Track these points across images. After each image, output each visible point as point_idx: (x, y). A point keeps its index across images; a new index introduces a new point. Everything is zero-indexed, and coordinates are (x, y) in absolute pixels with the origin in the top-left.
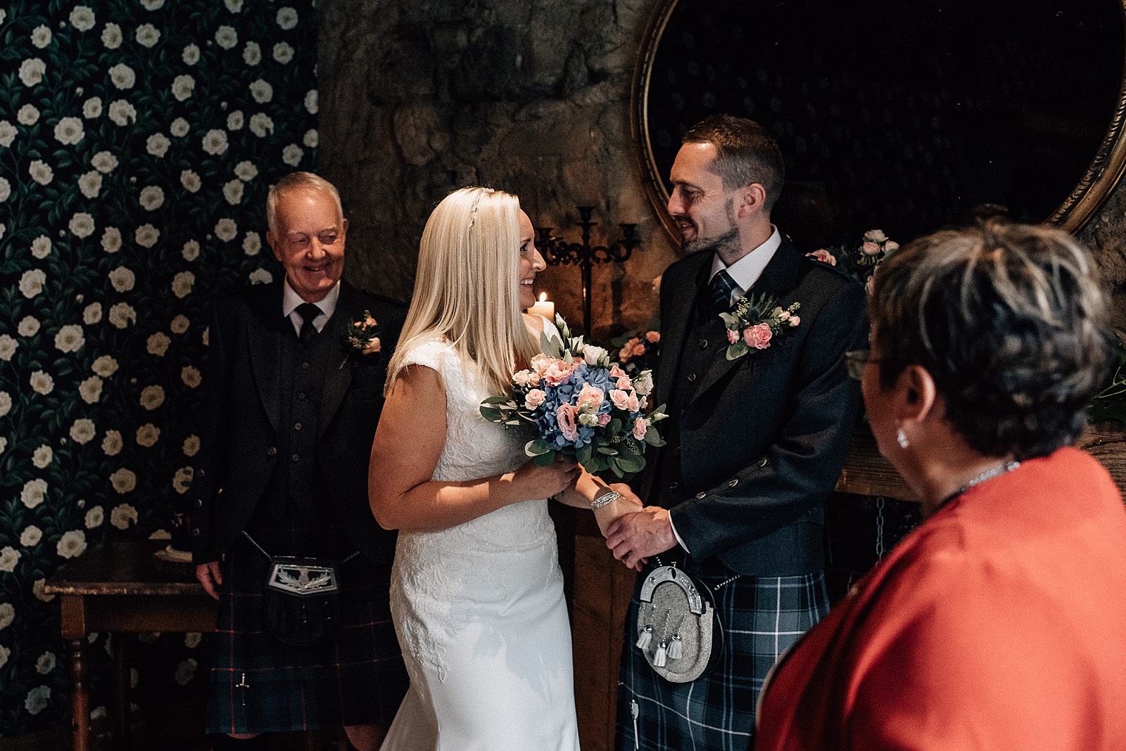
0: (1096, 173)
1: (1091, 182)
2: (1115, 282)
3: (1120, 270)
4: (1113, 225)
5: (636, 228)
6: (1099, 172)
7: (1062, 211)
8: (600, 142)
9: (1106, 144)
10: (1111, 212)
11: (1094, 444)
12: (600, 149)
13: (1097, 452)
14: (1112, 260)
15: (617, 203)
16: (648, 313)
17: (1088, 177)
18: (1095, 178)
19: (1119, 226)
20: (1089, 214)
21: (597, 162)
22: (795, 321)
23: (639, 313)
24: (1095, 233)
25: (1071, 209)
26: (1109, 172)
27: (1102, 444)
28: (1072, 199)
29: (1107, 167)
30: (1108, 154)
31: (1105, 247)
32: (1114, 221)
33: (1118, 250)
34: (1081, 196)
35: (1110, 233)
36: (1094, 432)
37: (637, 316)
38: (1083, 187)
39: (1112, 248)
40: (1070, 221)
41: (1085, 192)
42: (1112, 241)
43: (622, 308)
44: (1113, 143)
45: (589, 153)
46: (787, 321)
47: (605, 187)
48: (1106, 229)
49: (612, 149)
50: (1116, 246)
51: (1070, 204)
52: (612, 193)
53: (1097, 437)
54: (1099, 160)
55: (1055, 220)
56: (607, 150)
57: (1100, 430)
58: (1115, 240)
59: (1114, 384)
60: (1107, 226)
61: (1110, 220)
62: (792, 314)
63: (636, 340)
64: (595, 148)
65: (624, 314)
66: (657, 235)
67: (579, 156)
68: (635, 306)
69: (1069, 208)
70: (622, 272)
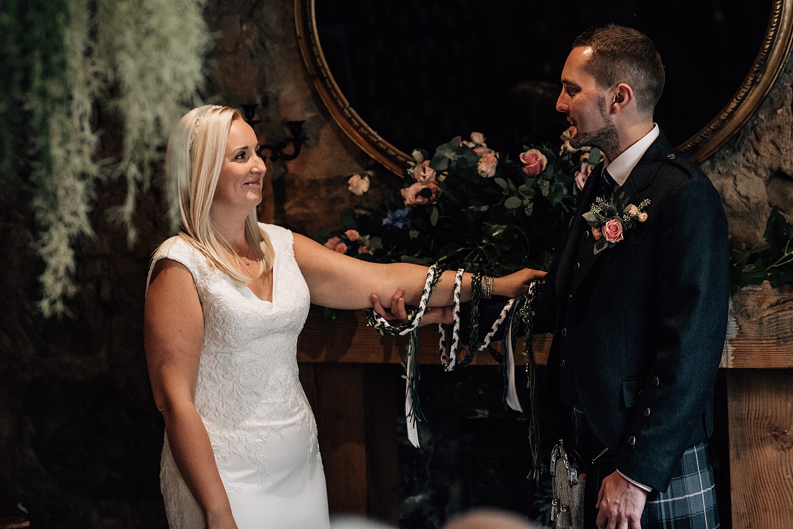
0: (755, 78)
1: (752, 85)
2: (771, 169)
3: (775, 158)
4: (768, 121)
5: (303, 126)
6: (758, 77)
7: (729, 110)
8: (255, 35)
9: (762, 55)
10: (766, 110)
11: (778, 303)
12: (254, 43)
13: (780, 309)
14: (768, 150)
15: (277, 98)
16: (317, 211)
17: (749, 82)
18: (755, 83)
19: (773, 122)
20: (750, 113)
21: (252, 56)
22: (643, 217)
23: (306, 211)
24: (753, 128)
25: (736, 109)
26: (765, 78)
27: (783, 303)
28: (737, 100)
29: (763, 73)
30: (765, 62)
31: (762, 140)
32: (768, 118)
33: (773, 142)
34: (744, 98)
35: (766, 128)
36: (777, 293)
37: (303, 214)
38: (745, 90)
39: (768, 140)
40: (735, 118)
41: (747, 94)
42: (767, 134)
43: (286, 206)
44: (768, 53)
45: (241, 46)
46: (637, 217)
47: (262, 84)
48: (762, 124)
49: (268, 44)
50: (771, 138)
51: (735, 105)
52: (270, 89)
53: (779, 298)
54: (758, 67)
55: (724, 118)
56: (263, 44)
57: (781, 292)
58: (770, 134)
59: (786, 254)
60: (763, 122)
61: (765, 117)
62: (642, 211)
63: (336, 239)
64: (248, 42)
65: (287, 212)
66: (326, 132)
67: (229, 49)
68: (301, 204)
69: (735, 107)
70: (283, 170)
